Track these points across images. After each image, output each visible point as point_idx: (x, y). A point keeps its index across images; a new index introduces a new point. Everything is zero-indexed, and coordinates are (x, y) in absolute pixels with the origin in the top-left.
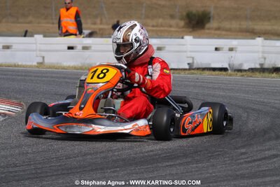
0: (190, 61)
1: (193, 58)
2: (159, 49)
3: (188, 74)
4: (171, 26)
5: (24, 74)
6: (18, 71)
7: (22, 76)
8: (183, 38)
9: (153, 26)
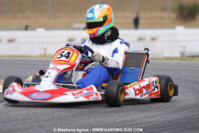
0: (182, 50)
1: (184, 47)
2: (153, 39)
3: (180, 60)
4: (162, 18)
5: (32, 63)
6: (27, 61)
7: (31, 64)
8: (174, 28)
9: (146, 18)
